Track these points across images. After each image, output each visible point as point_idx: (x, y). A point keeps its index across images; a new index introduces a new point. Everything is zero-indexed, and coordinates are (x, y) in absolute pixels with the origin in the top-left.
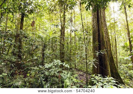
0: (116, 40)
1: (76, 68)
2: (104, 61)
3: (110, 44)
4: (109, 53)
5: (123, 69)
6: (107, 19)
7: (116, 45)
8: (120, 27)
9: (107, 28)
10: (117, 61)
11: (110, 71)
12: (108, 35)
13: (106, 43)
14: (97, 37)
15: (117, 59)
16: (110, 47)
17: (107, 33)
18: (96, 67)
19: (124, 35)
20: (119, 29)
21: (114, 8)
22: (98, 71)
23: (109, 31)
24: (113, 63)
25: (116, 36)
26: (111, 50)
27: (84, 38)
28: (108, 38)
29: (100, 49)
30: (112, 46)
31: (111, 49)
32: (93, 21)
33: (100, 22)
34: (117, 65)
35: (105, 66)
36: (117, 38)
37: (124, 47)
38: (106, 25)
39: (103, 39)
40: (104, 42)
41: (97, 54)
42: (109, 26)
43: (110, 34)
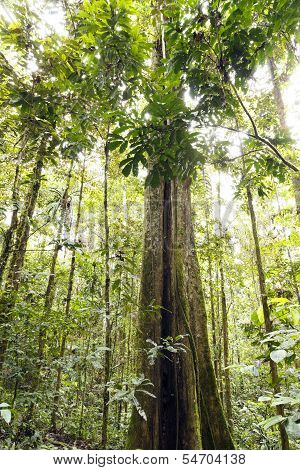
0: (224, 300)
1: (53, 430)
2: (181, 386)
3: (205, 315)
4: (199, 350)
5: (249, 422)
6: (200, 220)
7: (225, 319)
8: (238, 254)
9: (194, 253)
10: (227, 387)
11: (198, 432)
12: (198, 279)
13: (188, 309)
14: (158, 284)
15: (227, 380)
16: (204, 328)
17: (195, 272)
18: (143, 414)
19: (250, 283)
20: (237, 261)
22: (152, 438)
23: (204, 265)
24: (214, 394)
25: (227, 286)
26: (206, 340)
27: (108, 280)
28: (196, 288)
29: (165, 333)
30: (213, 324)
31: (205, 335)
32: (149, 218)
33: (173, 226)
34: (229, 406)
35: (181, 409)
36: (228, 296)
37: (249, 329)
38: (193, 242)
39: (179, 292)
40: (183, 304)
41: (153, 353)
42: (202, 247)
43: (204, 276)
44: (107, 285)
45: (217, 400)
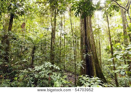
0: (100, 43)
1: (65, 70)
2: (91, 62)
3: (96, 47)
4: (95, 55)
5: (106, 69)
6: (93, 25)
7: (100, 48)
8: (103, 32)
9: (93, 33)
10: (101, 62)
11: (95, 71)
12: (94, 39)
13: (92, 46)
14: (84, 41)
15: (101, 61)
16: (95, 50)
17: (93, 37)
18: (83, 68)
19: (106, 39)
20: (103, 34)
21: (98, 16)
22: (85, 72)
23: (95, 35)
24: (98, 64)
25: (100, 40)
26: (96, 53)
27: (73, 41)
28: (93, 41)
29: (87, 52)
30: (97, 49)
31: (96, 52)
32: (81, 26)
33: (87, 27)
34: (101, 66)
35: (91, 67)
36: (100, 42)
37: (106, 50)
38: (92, 30)
39: (89, 43)
40: (90, 45)
41: (85, 56)
42: (94, 31)
43: (95, 38)
44: (73, 42)
45: (99, 65)
